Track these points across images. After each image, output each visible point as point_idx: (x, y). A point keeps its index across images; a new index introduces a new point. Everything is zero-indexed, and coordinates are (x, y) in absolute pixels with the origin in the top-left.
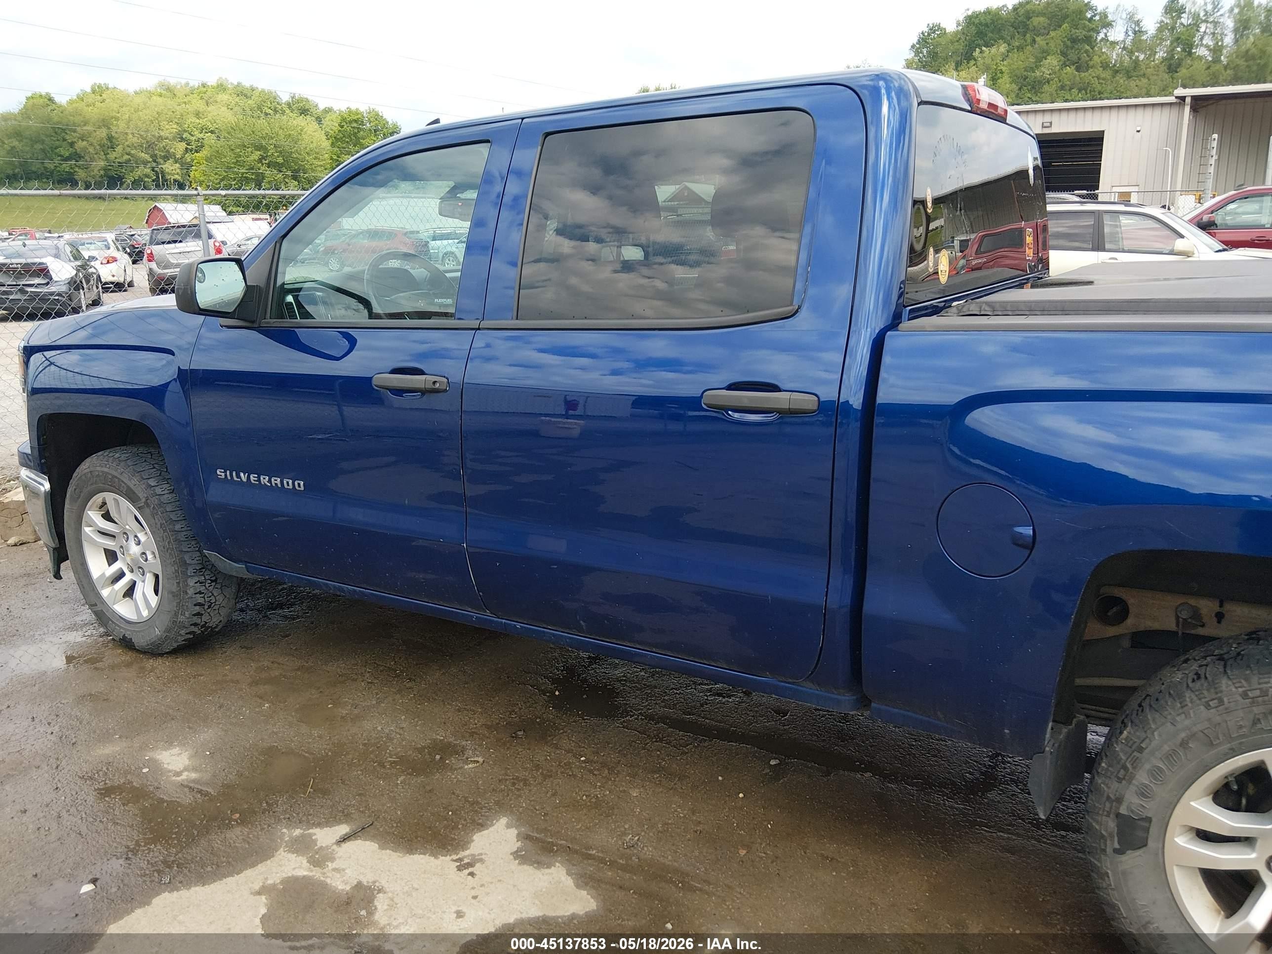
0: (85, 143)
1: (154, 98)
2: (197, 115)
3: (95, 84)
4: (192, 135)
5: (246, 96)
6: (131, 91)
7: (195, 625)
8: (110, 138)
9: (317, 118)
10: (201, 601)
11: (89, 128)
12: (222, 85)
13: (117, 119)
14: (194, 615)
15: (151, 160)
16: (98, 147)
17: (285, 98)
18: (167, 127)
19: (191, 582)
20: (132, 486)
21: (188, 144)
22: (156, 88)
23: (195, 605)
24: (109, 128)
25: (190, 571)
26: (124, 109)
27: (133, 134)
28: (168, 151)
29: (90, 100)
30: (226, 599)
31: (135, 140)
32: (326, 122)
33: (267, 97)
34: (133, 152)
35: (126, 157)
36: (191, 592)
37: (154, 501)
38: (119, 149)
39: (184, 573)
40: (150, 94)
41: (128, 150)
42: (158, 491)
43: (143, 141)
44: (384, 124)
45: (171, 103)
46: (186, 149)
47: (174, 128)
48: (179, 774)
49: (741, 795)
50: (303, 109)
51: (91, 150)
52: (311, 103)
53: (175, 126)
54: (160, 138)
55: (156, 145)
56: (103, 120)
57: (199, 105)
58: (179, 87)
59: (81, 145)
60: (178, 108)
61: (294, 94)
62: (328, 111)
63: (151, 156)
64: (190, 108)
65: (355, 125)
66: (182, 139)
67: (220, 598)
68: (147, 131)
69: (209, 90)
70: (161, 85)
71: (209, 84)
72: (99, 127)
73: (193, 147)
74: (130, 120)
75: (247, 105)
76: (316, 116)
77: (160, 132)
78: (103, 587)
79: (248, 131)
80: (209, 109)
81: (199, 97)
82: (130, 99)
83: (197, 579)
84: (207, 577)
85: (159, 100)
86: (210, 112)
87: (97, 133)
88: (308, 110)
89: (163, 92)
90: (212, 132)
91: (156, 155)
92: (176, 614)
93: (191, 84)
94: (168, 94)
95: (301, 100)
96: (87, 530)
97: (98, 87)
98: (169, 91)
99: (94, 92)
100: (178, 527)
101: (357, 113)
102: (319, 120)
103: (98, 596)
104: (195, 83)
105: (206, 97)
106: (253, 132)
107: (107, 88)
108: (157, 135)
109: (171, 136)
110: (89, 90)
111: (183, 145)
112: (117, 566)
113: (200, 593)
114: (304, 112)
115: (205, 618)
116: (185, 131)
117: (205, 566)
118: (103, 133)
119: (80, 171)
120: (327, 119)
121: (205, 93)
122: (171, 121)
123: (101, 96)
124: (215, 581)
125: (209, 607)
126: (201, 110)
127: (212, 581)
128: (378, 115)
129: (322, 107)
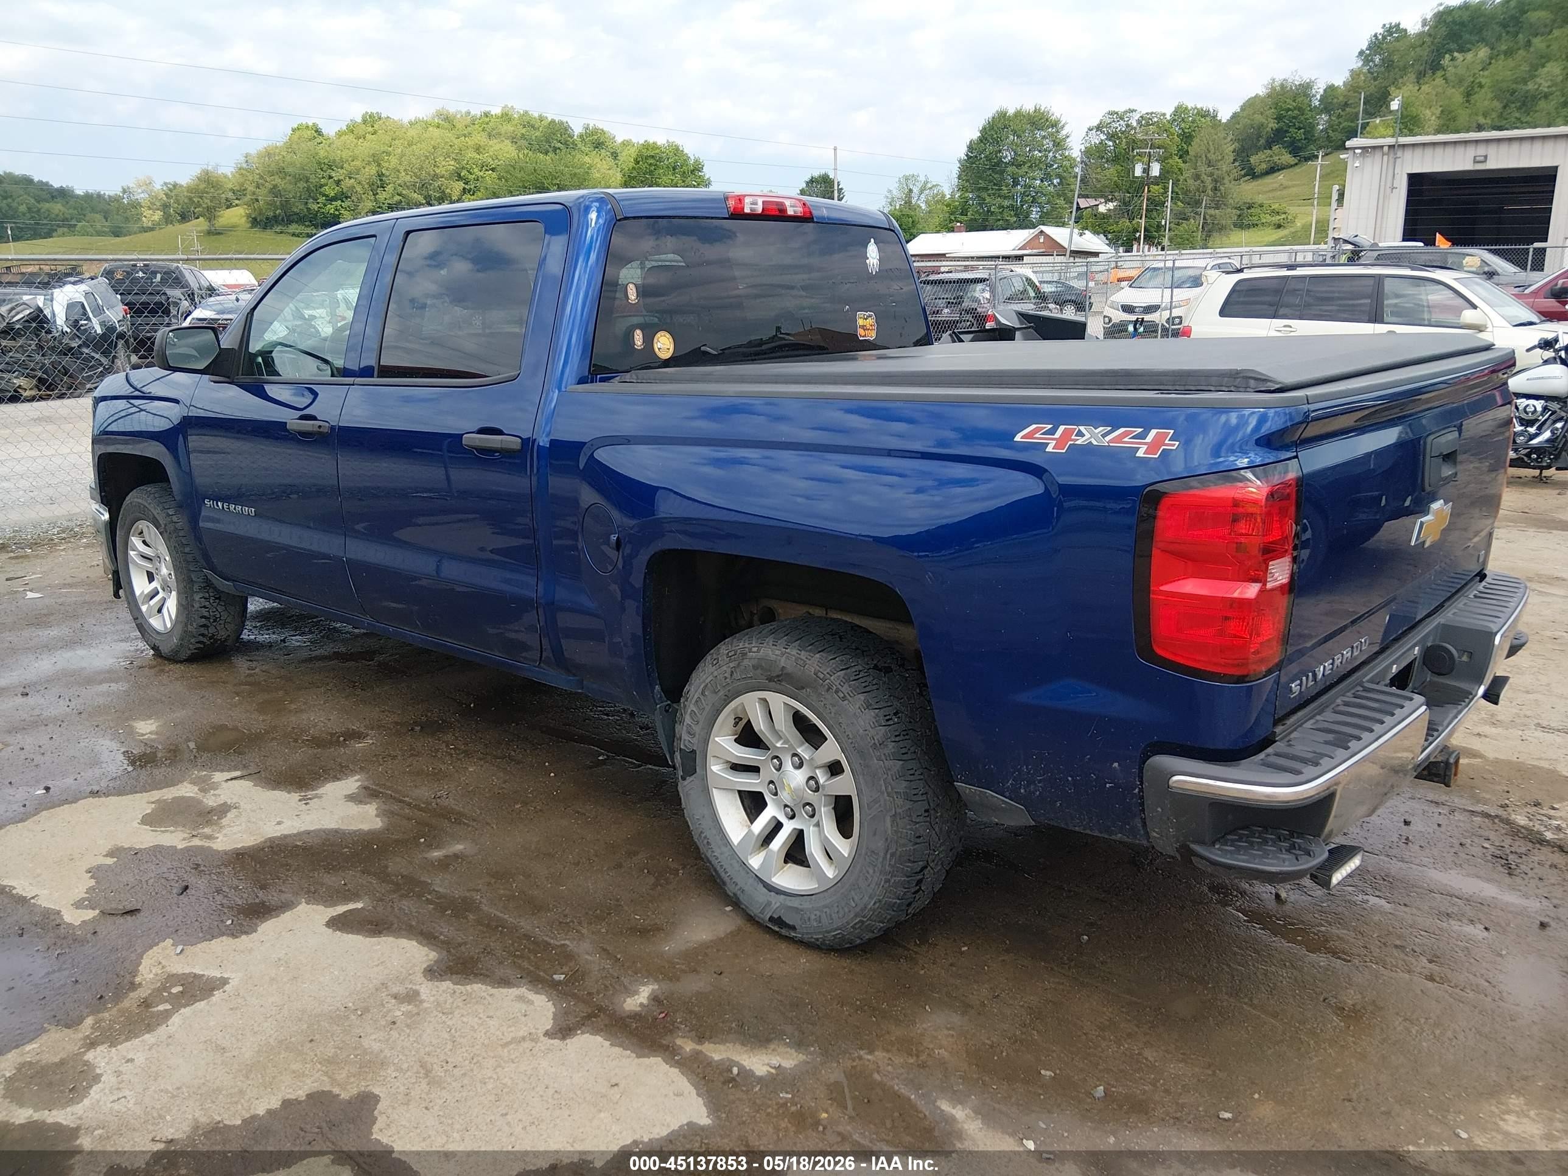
0: (352, 180)
1: (431, 129)
2: (478, 149)
3: (367, 113)
4: (471, 174)
5: (533, 127)
6: (406, 121)
7: (203, 635)
8: (380, 175)
9: (612, 154)
10: (206, 614)
11: (357, 163)
12: (507, 115)
13: (388, 154)
14: (201, 626)
15: (424, 201)
16: (366, 186)
17: (577, 129)
18: (444, 163)
19: (197, 597)
20: (155, 514)
21: (466, 183)
22: (433, 119)
23: (202, 617)
24: (379, 165)
25: (196, 587)
26: (397, 142)
27: (405, 170)
28: (443, 192)
29: (361, 133)
30: (231, 617)
31: (408, 178)
32: (622, 157)
33: (556, 128)
34: (404, 192)
35: (397, 198)
36: (197, 605)
37: (171, 527)
38: (390, 188)
39: (191, 589)
40: (426, 125)
41: (400, 189)
42: (175, 519)
43: (417, 180)
44: (685, 160)
45: (450, 136)
46: (464, 189)
47: (451, 165)
48: (143, 735)
49: (552, 774)
50: (597, 141)
51: (359, 189)
52: (606, 136)
53: (452, 163)
54: (436, 177)
55: (431, 184)
56: (373, 155)
57: (480, 138)
58: (459, 116)
59: (348, 183)
60: (456, 141)
61: (588, 125)
62: (626, 144)
63: (425, 198)
64: (470, 142)
65: (652, 161)
66: (460, 178)
67: (225, 615)
68: (421, 169)
69: (492, 120)
70: (439, 114)
71: (493, 113)
72: (369, 163)
73: (472, 187)
74: (403, 155)
75: (534, 138)
76: (612, 151)
77: (436, 169)
78: (143, 604)
79: (530, 167)
80: (491, 143)
81: (481, 129)
82: (404, 130)
83: (201, 595)
84: (211, 594)
85: (436, 132)
86: (491, 146)
87: (367, 170)
88: (603, 143)
89: (440, 122)
90: (493, 170)
91: (430, 196)
92: (186, 625)
93: (473, 113)
94: (446, 125)
95: (596, 131)
96: (132, 553)
97: (370, 116)
98: (447, 120)
99: (365, 121)
100: (187, 550)
101: (655, 146)
102: (615, 155)
103: (140, 610)
104: (476, 111)
105: (489, 128)
106: (535, 170)
107: (380, 118)
108: (432, 173)
109: (447, 174)
110: (359, 120)
111: (460, 185)
112: (154, 584)
113: (205, 607)
114: (598, 145)
115: (212, 630)
116: (463, 168)
117: (208, 584)
118: (372, 170)
119: (345, 213)
120: (624, 154)
121: (487, 124)
122: (449, 157)
123: (373, 126)
124: (219, 598)
125: (215, 621)
126: (482, 144)
127: (216, 598)
128: (677, 149)
129: (619, 139)
